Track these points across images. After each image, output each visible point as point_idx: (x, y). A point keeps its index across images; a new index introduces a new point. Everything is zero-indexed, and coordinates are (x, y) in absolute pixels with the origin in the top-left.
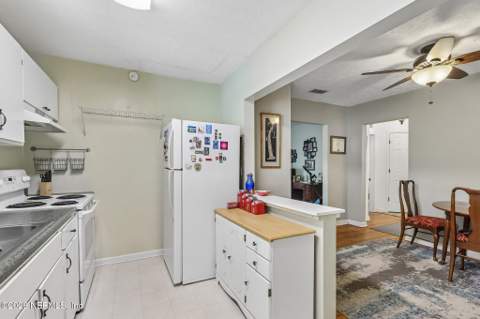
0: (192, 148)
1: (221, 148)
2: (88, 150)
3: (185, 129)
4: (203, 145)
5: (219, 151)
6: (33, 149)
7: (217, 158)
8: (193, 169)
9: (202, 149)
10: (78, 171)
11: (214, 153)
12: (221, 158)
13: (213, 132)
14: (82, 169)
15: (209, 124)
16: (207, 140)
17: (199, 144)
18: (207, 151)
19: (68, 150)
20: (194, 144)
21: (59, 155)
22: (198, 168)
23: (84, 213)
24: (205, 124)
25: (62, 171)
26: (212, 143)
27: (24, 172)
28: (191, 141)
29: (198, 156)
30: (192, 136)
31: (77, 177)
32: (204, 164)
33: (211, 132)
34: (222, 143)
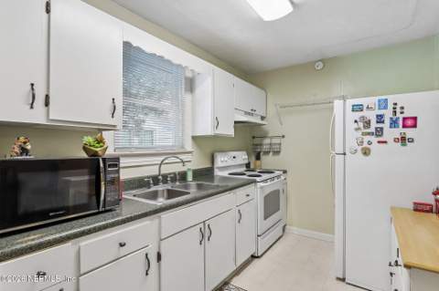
0: (357, 129)
1: (404, 126)
2: (283, 137)
3: (349, 108)
4: (374, 125)
5: (400, 130)
6: (254, 137)
7: (396, 140)
8: (360, 153)
9: (372, 129)
10: (277, 153)
11: (390, 134)
12: (403, 140)
13: (390, 106)
14: (279, 152)
15: (384, 97)
16: (380, 119)
17: (368, 124)
18: (379, 132)
19: (271, 138)
20: (361, 125)
21: (267, 141)
22: (366, 152)
23: (262, 184)
24: (377, 98)
25: (267, 153)
26: (387, 121)
27: (245, 153)
28: (356, 121)
29: (367, 138)
30: (357, 115)
31: (276, 157)
32: (375, 147)
33: (386, 108)
34: (404, 119)
